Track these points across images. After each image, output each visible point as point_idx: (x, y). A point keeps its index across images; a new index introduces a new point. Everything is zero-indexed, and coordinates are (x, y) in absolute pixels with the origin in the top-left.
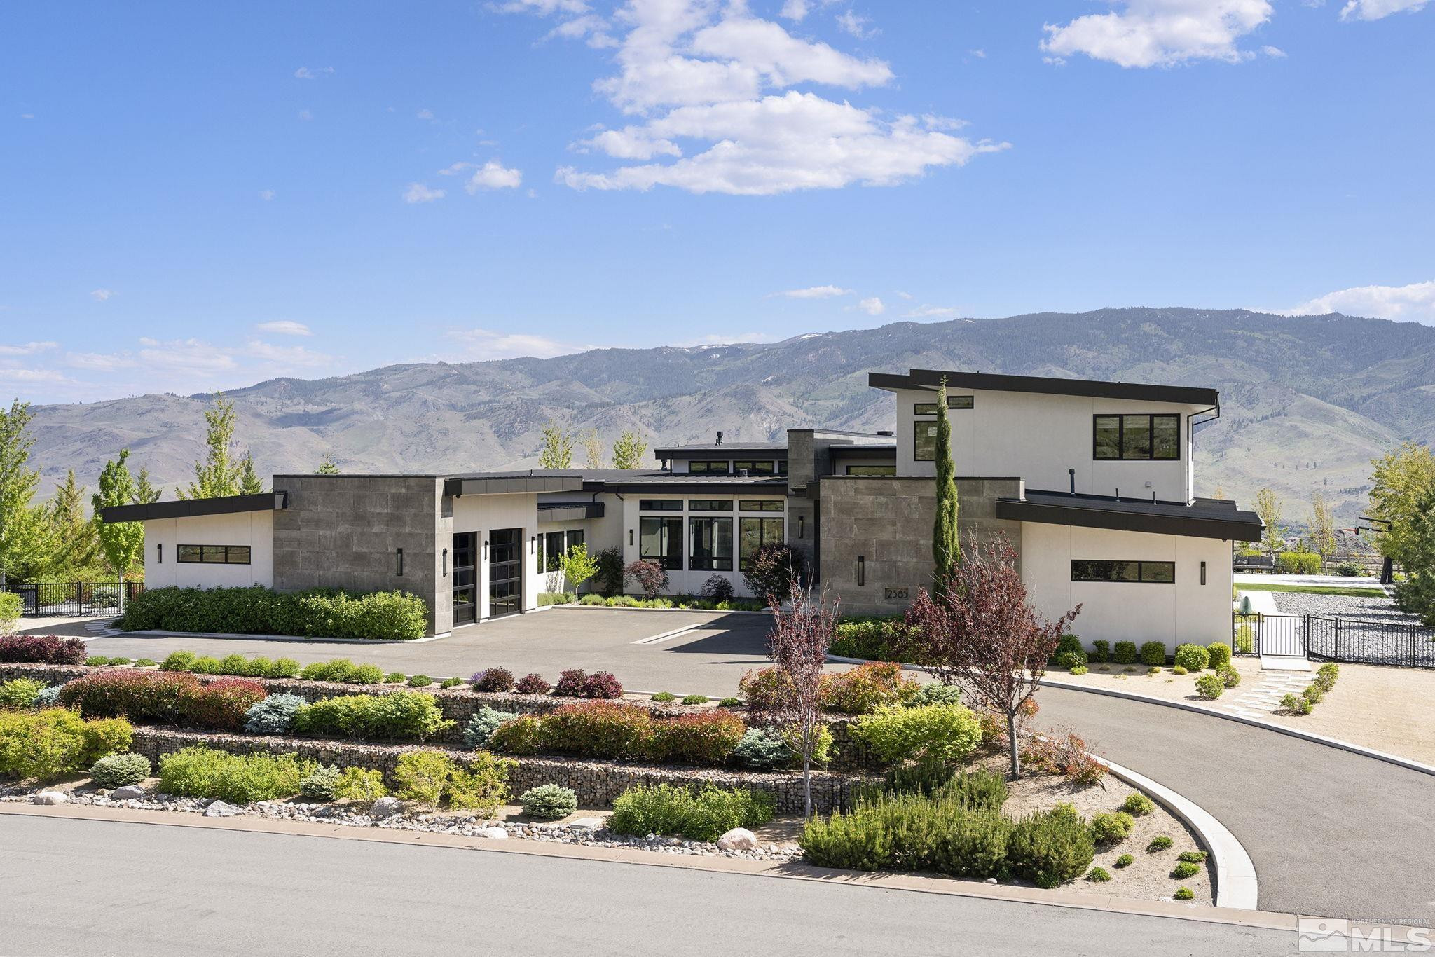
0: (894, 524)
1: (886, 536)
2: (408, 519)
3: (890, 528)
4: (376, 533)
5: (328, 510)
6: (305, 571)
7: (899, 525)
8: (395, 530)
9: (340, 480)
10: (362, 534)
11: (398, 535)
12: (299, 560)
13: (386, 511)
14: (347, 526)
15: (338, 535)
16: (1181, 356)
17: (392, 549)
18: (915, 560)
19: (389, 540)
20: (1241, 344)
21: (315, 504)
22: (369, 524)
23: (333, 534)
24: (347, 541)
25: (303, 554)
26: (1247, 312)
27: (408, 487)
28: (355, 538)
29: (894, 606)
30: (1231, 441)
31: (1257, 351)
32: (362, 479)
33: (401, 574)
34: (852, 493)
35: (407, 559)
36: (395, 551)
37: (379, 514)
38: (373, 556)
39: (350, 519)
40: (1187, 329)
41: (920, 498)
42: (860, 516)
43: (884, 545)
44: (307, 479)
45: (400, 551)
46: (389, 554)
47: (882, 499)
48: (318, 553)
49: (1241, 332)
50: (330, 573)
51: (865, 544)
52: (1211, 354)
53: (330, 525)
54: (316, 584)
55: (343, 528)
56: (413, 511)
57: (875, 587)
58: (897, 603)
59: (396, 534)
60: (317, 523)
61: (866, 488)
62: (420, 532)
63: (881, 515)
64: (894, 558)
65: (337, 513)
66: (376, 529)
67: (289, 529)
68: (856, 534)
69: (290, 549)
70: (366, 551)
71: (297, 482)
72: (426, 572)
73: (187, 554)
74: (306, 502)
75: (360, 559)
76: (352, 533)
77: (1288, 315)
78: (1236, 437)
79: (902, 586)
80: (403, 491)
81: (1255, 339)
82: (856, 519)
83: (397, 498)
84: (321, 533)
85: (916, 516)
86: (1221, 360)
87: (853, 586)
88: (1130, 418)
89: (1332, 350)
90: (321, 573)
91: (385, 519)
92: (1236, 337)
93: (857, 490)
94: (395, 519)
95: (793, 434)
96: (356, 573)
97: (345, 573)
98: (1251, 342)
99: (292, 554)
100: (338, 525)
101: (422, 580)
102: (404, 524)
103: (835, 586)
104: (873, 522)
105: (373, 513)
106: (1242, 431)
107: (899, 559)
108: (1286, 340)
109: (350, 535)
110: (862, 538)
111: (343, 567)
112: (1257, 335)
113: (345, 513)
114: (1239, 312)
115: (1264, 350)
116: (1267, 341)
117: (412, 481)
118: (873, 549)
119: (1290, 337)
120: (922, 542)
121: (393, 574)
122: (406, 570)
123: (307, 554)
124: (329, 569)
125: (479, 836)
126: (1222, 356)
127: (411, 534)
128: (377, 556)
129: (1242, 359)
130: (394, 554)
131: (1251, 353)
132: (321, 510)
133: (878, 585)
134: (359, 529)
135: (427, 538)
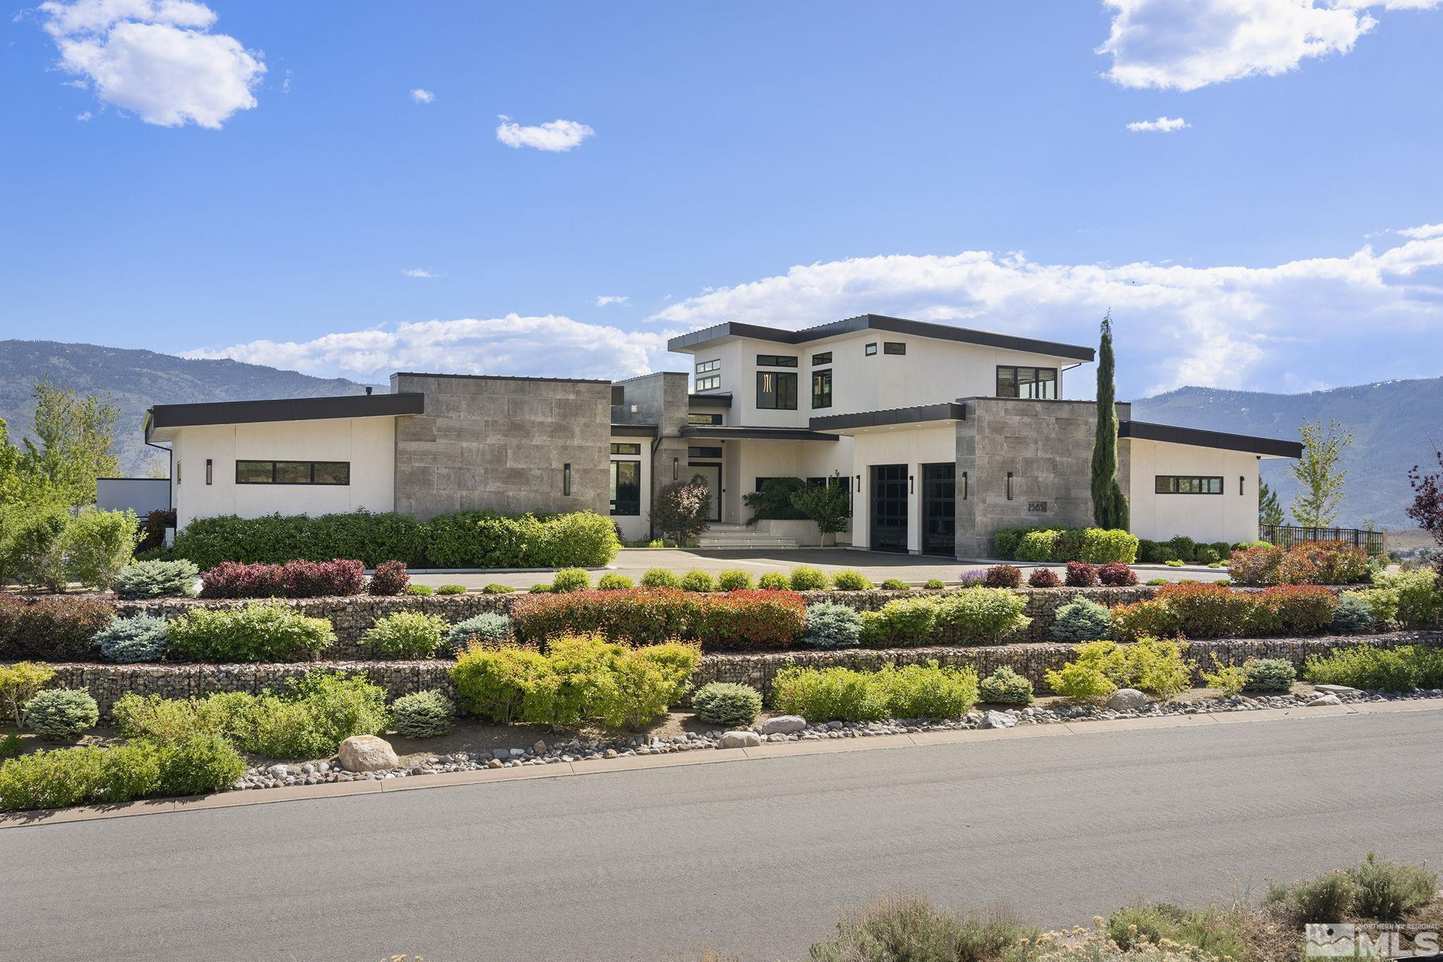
0: (1036, 443)
1: (1029, 454)
2: (577, 430)
3: (1032, 446)
4: (537, 446)
5: (474, 418)
6: (442, 492)
7: (1040, 443)
8: (560, 442)
9: (490, 382)
10: (519, 447)
11: (565, 448)
12: (434, 478)
13: (549, 420)
14: (499, 437)
15: (487, 447)
16: (89, 389)
17: (557, 465)
18: (1052, 475)
19: (554, 454)
20: (146, 381)
21: (456, 409)
22: (528, 434)
23: (481, 446)
24: (499, 455)
25: (439, 471)
26: (150, 352)
27: (578, 393)
28: (509, 452)
29: (1036, 518)
30: (138, 468)
31: (160, 388)
32: (520, 382)
33: (567, 493)
34: (1003, 414)
35: (575, 476)
36: (561, 466)
37: (542, 423)
38: (533, 473)
39: (504, 428)
40: (95, 364)
41: (1057, 419)
42: (1009, 435)
43: (1028, 462)
44: (446, 380)
45: (567, 466)
46: (552, 470)
47: (1026, 420)
48: (460, 469)
49: (145, 370)
50: (477, 493)
51: (1013, 461)
52: (117, 389)
53: (476, 435)
54: (458, 507)
55: (494, 439)
56: (583, 421)
57: (1021, 500)
58: (1038, 516)
59: (563, 447)
60: (460, 434)
61: (1014, 409)
62: (591, 444)
63: (1026, 434)
64: (1036, 473)
65: (486, 421)
66: (538, 441)
67: (420, 440)
68: (1004, 452)
69: (421, 465)
70: (524, 467)
71: (433, 384)
72: (599, 491)
73: (248, 472)
74: (444, 407)
75: (517, 476)
76: (505, 445)
77: (187, 358)
78: (143, 465)
79: (1042, 499)
80: (572, 397)
81: (157, 377)
82: (1006, 437)
83: (562, 404)
84: (464, 444)
85: (1053, 435)
86: (127, 395)
87: (1003, 500)
88: (1023, 370)
89: (226, 391)
90: (464, 493)
91: (549, 429)
92: (140, 375)
93: (1006, 411)
94: (560, 430)
95: (668, 377)
96: (511, 494)
97: (497, 493)
98: (155, 379)
99: (424, 471)
100: (487, 436)
101: (594, 499)
102: (573, 436)
103: (988, 500)
104: (1019, 441)
105: (533, 422)
106: (149, 460)
107: (1040, 475)
108: (186, 380)
109: (505, 447)
110: (1010, 455)
111: (493, 486)
112: (160, 374)
113: (497, 422)
114: (143, 352)
115: (166, 388)
116: (169, 380)
117: (582, 387)
118: (1019, 466)
119: (189, 377)
120: (1058, 459)
121: (557, 494)
122: (574, 489)
123: (444, 471)
124: (474, 488)
125: (1331, 704)
126: (129, 391)
127: (580, 447)
128: (538, 473)
129: (147, 394)
130: (560, 470)
131: (155, 389)
132: (463, 417)
133: (1023, 499)
134: (515, 441)
135: (600, 452)
